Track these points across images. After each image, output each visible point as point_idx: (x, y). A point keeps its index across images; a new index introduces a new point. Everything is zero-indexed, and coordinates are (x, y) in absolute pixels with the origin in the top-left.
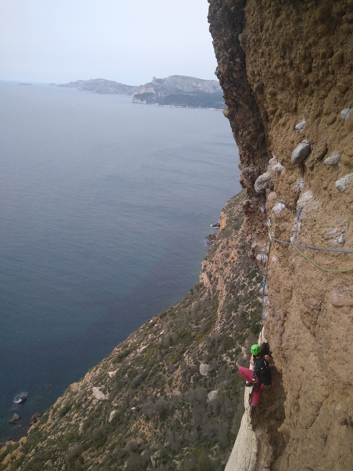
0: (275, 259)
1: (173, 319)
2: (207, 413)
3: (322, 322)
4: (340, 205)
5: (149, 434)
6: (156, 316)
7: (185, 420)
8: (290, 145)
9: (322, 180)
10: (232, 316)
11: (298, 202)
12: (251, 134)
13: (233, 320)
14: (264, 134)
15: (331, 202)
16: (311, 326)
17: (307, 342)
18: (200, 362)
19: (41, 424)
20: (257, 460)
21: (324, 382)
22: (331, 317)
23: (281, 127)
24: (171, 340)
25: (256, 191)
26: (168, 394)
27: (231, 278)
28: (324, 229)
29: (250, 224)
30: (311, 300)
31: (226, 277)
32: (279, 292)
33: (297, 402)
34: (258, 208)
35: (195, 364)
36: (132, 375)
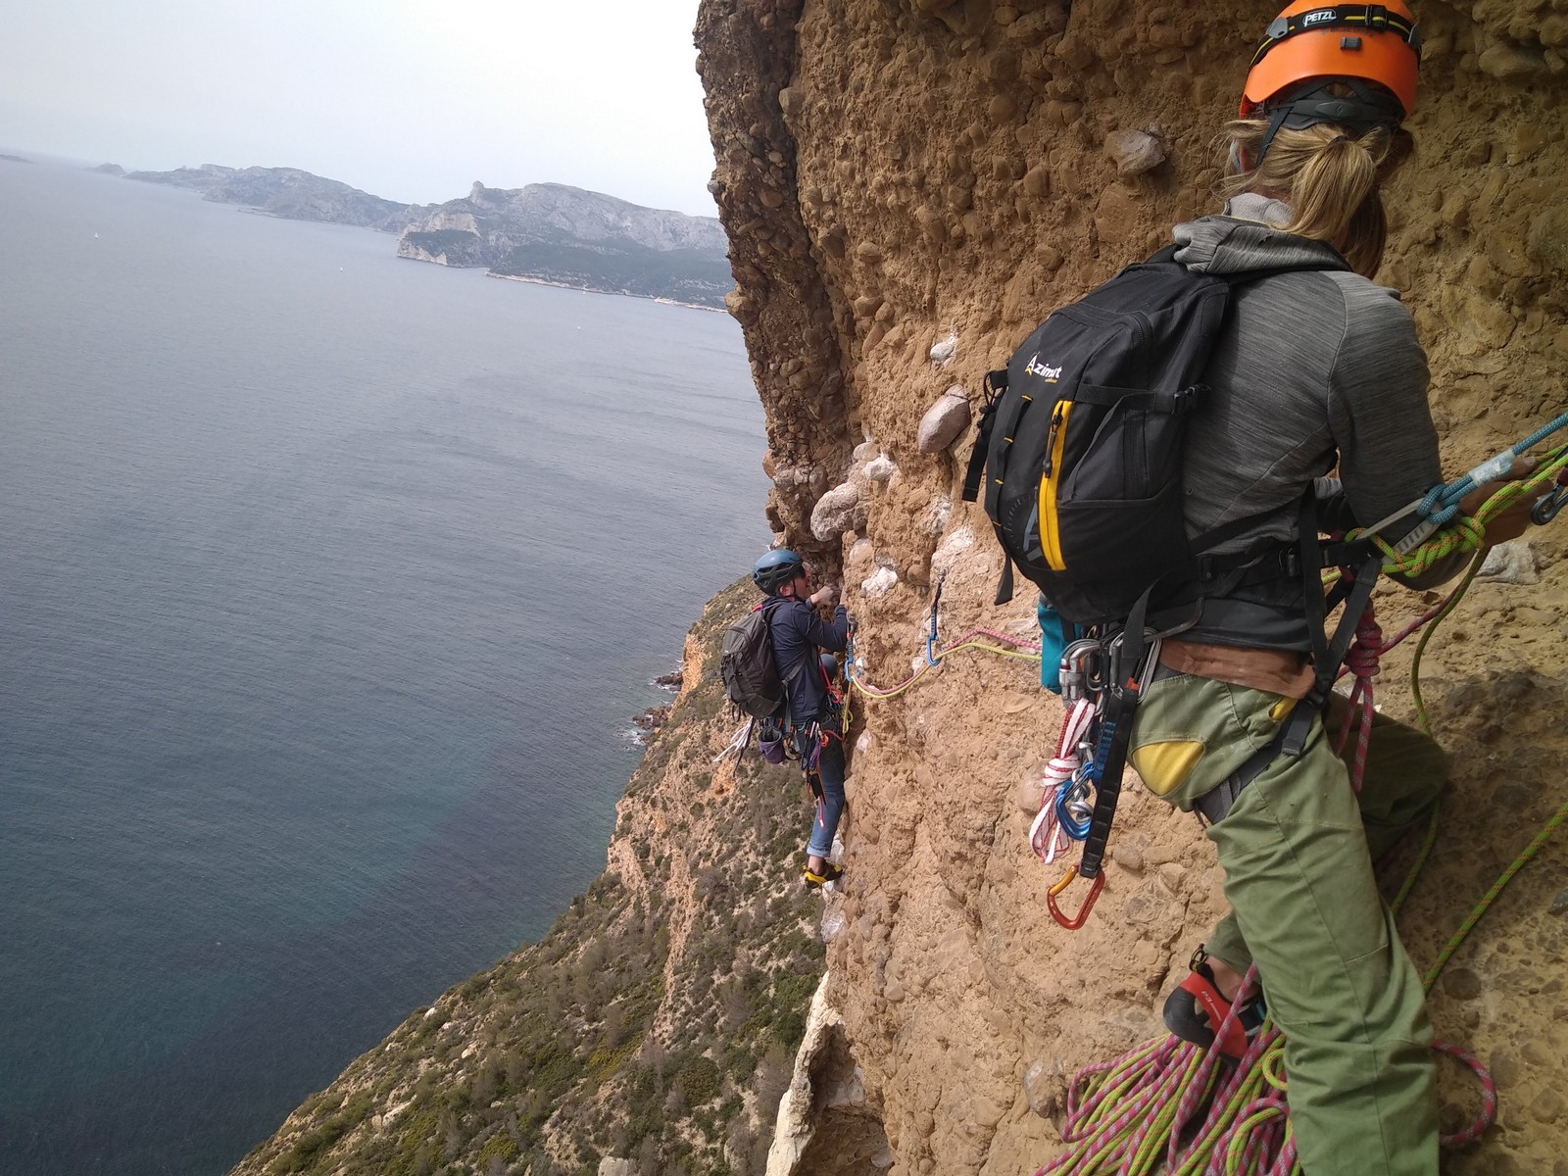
0: (866, 741)
1: (512, 1001)
8: (915, 402)
10: (715, 986)
11: (934, 559)
12: (805, 369)
13: (717, 998)
14: (842, 371)
16: (968, 892)
17: (957, 965)
18: (601, 1150)
23: (890, 351)
24: (499, 1076)
25: (816, 534)
30: (968, 817)
32: (876, 841)
33: (926, 1146)
35: (583, 1158)
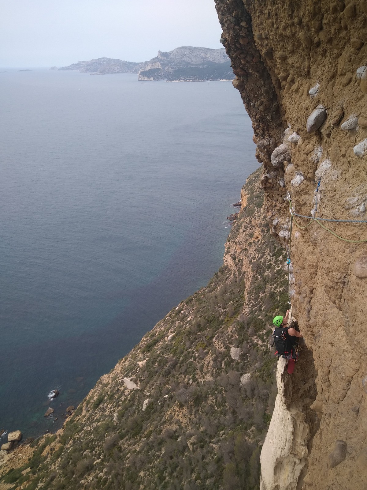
0: (298, 234)
1: (200, 304)
2: (241, 396)
3: (347, 296)
4: (360, 172)
5: (184, 421)
6: (182, 303)
7: (219, 405)
8: (305, 112)
9: (340, 147)
10: (261, 297)
11: (316, 172)
12: (264, 104)
13: (261, 301)
14: (278, 102)
15: (350, 170)
16: (336, 300)
17: (335, 317)
18: (231, 346)
19: (75, 416)
20: (293, 438)
21: (354, 356)
22: (355, 289)
23: (294, 93)
24: (199, 326)
25: (273, 164)
26: (200, 380)
27: (256, 258)
28: (345, 198)
29: (270, 200)
30: (335, 274)
31: (251, 257)
32: (304, 268)
33: (327, 378)
34: (277, 183)
35: (226, 348)
36: (162, 364)
